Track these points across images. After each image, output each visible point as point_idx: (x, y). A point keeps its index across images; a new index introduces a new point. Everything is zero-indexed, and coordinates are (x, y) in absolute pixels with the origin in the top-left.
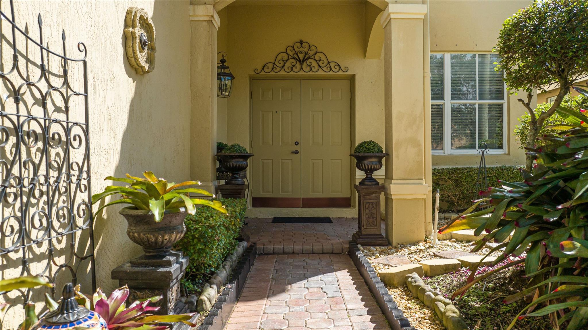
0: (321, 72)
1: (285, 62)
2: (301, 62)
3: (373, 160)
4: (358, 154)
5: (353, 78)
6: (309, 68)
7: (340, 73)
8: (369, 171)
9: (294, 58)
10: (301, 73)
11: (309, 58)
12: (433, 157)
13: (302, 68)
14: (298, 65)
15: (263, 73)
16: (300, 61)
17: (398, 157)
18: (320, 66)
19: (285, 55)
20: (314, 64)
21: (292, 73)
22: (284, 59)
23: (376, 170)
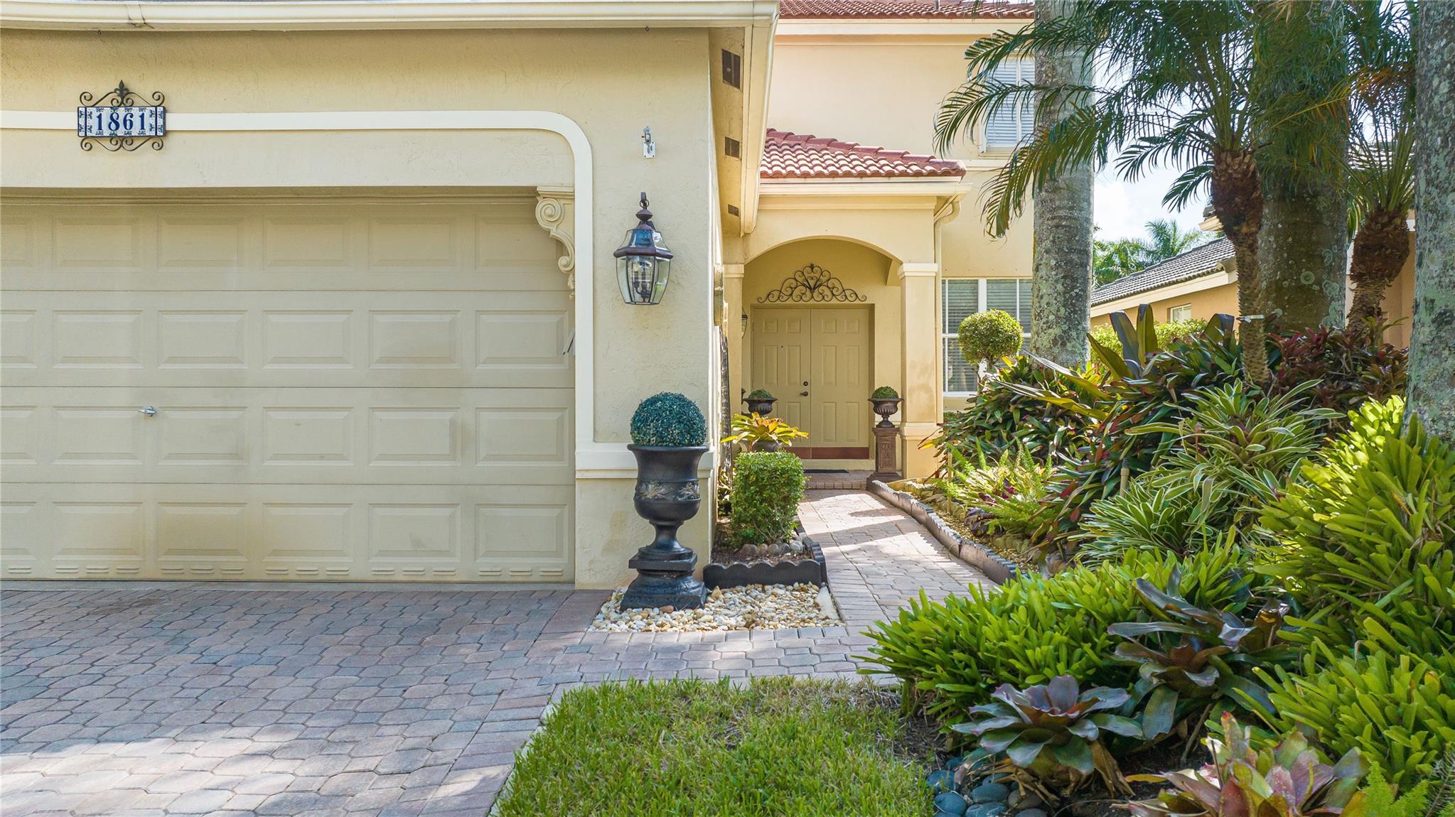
0: (834, 301)
1: (793, 289)
2: (812, 289)
3: (889, 404)
4: (875, 399)
5: (871, 308)
6: (821, 297)
7: (857, 302)
8: (886, 415)
9: (804, 285)
10: (812, 302)
11: (820, 285)
12: (945, 400)
13: (813, 297)
14: (808, 292)
15: (767, 302)
16: (810, 288)
17: (911, 402)
18: (833, 295)
19: (793, 281)
20: (827, 292)
21: (801, 302)
22: (792, 286)
23: (892, 414)
